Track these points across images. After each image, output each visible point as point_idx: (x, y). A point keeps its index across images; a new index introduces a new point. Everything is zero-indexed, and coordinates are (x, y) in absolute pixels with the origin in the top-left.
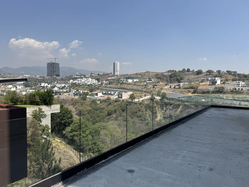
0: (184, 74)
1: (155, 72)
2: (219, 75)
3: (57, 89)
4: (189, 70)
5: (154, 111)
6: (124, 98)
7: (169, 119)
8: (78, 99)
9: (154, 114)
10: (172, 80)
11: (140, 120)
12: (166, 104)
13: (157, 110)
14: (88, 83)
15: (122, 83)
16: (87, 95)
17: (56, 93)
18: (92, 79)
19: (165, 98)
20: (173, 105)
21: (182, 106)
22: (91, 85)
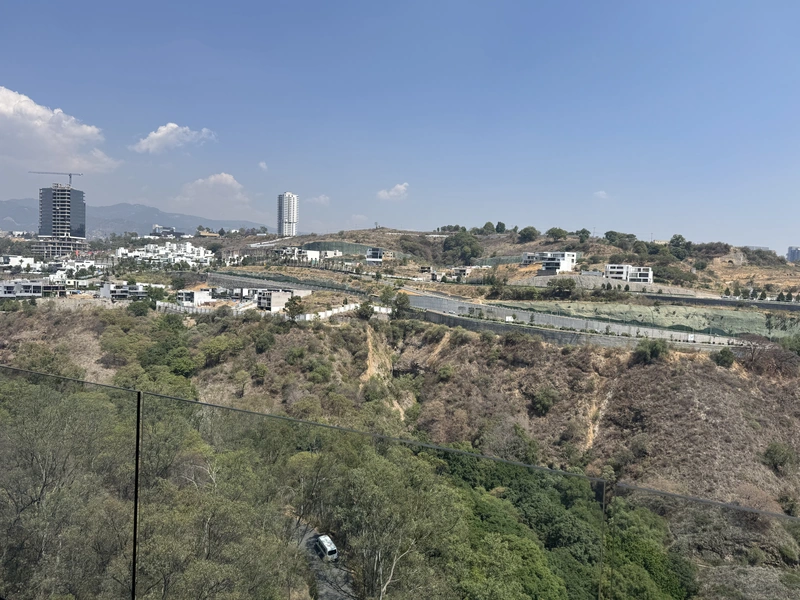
0: (485, 237)
1: (401, 229)
2: (581, 245)
3: (57, 277)
4: (501, 228)
5: (360, 352)
6: (275, 309)
7: (410, 376)
8: (123, 311)
9: (359, 361)
10: (449, 257)
11: (310, 380)
12: (406, 331)
13: (370, 347)
14: (178, 260)
15: (285, 262)
16: (161, 299)
17: (48, 290)
18: (195, 245)
19: (406, 310)
20: (423, 334)
21: (448, 335)
22: (184, 265)
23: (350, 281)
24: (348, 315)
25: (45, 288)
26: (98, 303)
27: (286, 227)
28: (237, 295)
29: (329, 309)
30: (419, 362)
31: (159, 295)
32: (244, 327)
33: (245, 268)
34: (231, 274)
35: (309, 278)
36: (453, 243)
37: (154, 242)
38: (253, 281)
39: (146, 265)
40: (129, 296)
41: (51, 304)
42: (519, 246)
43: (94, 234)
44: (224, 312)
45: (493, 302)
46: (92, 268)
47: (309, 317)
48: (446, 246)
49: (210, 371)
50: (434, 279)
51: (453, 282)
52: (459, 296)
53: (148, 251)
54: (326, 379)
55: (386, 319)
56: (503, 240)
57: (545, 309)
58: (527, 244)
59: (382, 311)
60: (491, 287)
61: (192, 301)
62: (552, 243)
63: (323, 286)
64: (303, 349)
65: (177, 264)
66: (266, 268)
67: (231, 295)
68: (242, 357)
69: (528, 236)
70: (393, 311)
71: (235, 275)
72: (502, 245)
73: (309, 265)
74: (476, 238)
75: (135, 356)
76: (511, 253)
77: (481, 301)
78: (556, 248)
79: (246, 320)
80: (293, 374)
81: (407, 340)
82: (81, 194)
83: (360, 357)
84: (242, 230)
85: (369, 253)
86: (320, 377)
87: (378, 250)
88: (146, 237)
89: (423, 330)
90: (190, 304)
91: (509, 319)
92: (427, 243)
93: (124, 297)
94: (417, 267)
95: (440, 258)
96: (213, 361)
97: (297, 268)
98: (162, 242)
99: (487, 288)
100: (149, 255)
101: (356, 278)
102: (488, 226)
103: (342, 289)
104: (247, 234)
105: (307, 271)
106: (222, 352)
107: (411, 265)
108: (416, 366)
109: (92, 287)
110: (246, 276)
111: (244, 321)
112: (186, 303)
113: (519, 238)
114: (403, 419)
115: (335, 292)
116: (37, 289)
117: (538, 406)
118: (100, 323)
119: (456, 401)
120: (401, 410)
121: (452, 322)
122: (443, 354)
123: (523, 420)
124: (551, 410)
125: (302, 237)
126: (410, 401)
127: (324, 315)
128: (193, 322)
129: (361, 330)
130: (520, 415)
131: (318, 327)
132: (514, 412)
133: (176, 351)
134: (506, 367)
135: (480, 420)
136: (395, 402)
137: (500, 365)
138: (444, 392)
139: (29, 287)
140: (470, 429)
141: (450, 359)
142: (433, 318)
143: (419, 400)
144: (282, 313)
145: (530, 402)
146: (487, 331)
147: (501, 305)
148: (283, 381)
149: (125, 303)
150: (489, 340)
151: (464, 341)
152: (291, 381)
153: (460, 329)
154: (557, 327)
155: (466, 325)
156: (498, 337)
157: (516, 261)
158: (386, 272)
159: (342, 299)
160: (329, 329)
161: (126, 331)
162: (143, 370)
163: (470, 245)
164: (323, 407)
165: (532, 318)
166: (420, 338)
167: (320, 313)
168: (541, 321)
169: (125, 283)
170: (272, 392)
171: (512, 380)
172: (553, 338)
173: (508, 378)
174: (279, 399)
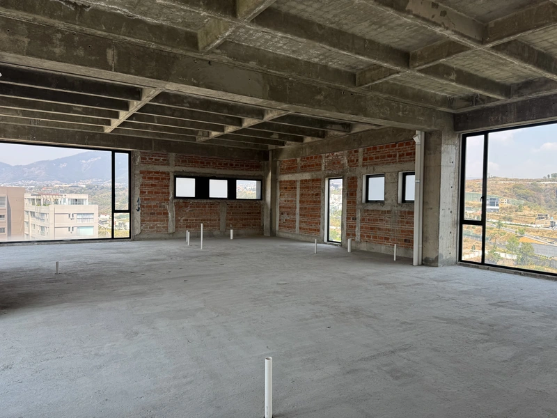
1: (511, 178)
19: (530, 257)
23: (474, 228)
59: (508, 257)
70: (518, 257)
107: (527, 211)
159: (470, 244)
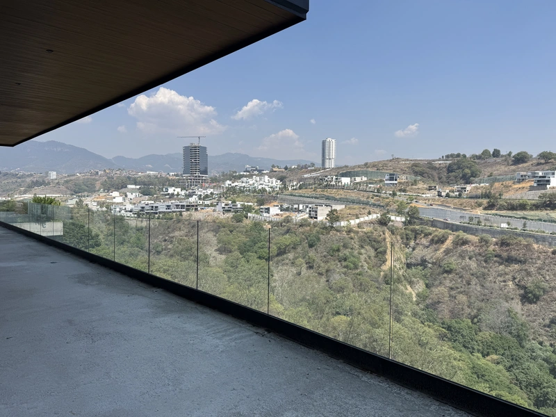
0: (483, 162)
1: (411, 159)
3: (193, 199)
4: (496, 153)
5: (381, 249)
6: (320, 218)
7: (420, 268)
8: (229, 220)
9: (380, 256)
10: (452, 178)
11: (345, 267)
12: (416, 234)
13: (389, 245)
14: (260, 187)
15: (326, 186)
16: (250, 212)
17: (189, 207)
18: (270, 177)
19: (416, 218)
20: (430, 237)
21: (451, 238)
22: (264, 190)
23: (372, 198)
24: (371, 222)
25: (187, 206)
26: (216, 214)
27: (327, 161)
28: (295, 209)
29: (358, 218)
30: (427, 258)
31: (249, 209)
32: (301, 230)
33: (300, 191)
34: (291, 195)
35: (343, 196)
36: (455, 167)
37: (246, 176)
38: (305, 199)
39: (242, 191)
40: (232, 210)
41: (190, 215)
42: (513, 167)
43: (213, 173)
44: (288, 220)
45: (489, 212)
46: (212, 193)
47: (343, 224)
48: (450, 169)
49: (280, 258)
50: (440, 195)
51: (456, 197)
52: (461, 207)
53: (243, 182)
54: (356, 267)
55: (401, 225)
56: (498, 163)
57: (537, 218)
58: (520, 166)
59: (398, 220)
60: (488, 200)
61: (269, 213)
62: (543, 164)
63: (353, 202)
64: (339, 246)
65: (260, 190)
66: (314, 191)
67: (292, 209)
68: (299, 249)
69: (520, 159)
70: (406, 220)
71: (294, 196)
72: (498, 167)
73: (343, 188)
74: (475, 162)
75: (236, 247)
76: (506, 173)
77: (479, 212)
78: (547, 168)
79: (301, 226)
80: (333, 263)
81: (417, 241)
82: (205, 148)
83: (381, 252)
84: (298, 166)
85: (387, 177)
86: (352, 266)
87: (394, 175)
88: (242, 173)
89: (430, 234)
90: (267, 215)
91: (504, 225)
92: (434, 168)
93: (230, 211)
94: (425, 186)
95: (444, 179)
96: (281, 252)
97: (334, 190)
98: (251, 176)
99: (485, 201)
100: (244, 184)
101: (377, 196)
102: (486, 152)
103: (367, 204)
104: (302, 168)
105: (341, 192)
106: (287, 246)
107: (421, 185)
108: (425, 261)
109: (212, 205)
110: (301, 196)
111: (300, 226)
112: (265, 214)
113: (513, 161)
114: (414, 299)
115: (362, 206)
116: (183, 207)
117: (530, 295)
118: (217, 227)
119: (458, 288)
120: (413, 293)
121: (455, 228)
122: (447, 252)
123: (517, 306)
124: (541, 298)
125: (338, 168)
126: (421, 286)
127: (354, 222)
128: (269, 226)
129: (381, 233)
130: (514, 301)
131: (349, 231)
132: (507, 299)
133: (259, 245)
134: (501, 264)
135: (477, 304)
136: (408, 287)
137: (495, 262)
138: (448, 281)
139: (178, 205)
140: (470, 310)
141: (453, 256)
142: (439, 225)
143: (427, 286)
144: (324, 221)
145: (522, 292)
146: (484, 235)
147: (497, 215)
148: (326, 267)
149: (230, 215)
150: (487, 242)
151: (465, 242)
152: (332, 268)
153: (461, 234)
154: (548, 233)
155: (466, 230)
156: (494, 240)
157: (511, 179)
158: (400, 190)
159: (367, 211)
160: (357, 232)
161: (231, 231)
162: (241, 256)
163: (470, 168)
164: (354, 286)
165: (525, 225)
166: (429, 240)
167: (351, 221)
168: (533, 227)
169: (230, 202)
170: (319, 274)
171: (506, 274)
172: (544, 241)
173: (503, 272)
174: (323, 279)
